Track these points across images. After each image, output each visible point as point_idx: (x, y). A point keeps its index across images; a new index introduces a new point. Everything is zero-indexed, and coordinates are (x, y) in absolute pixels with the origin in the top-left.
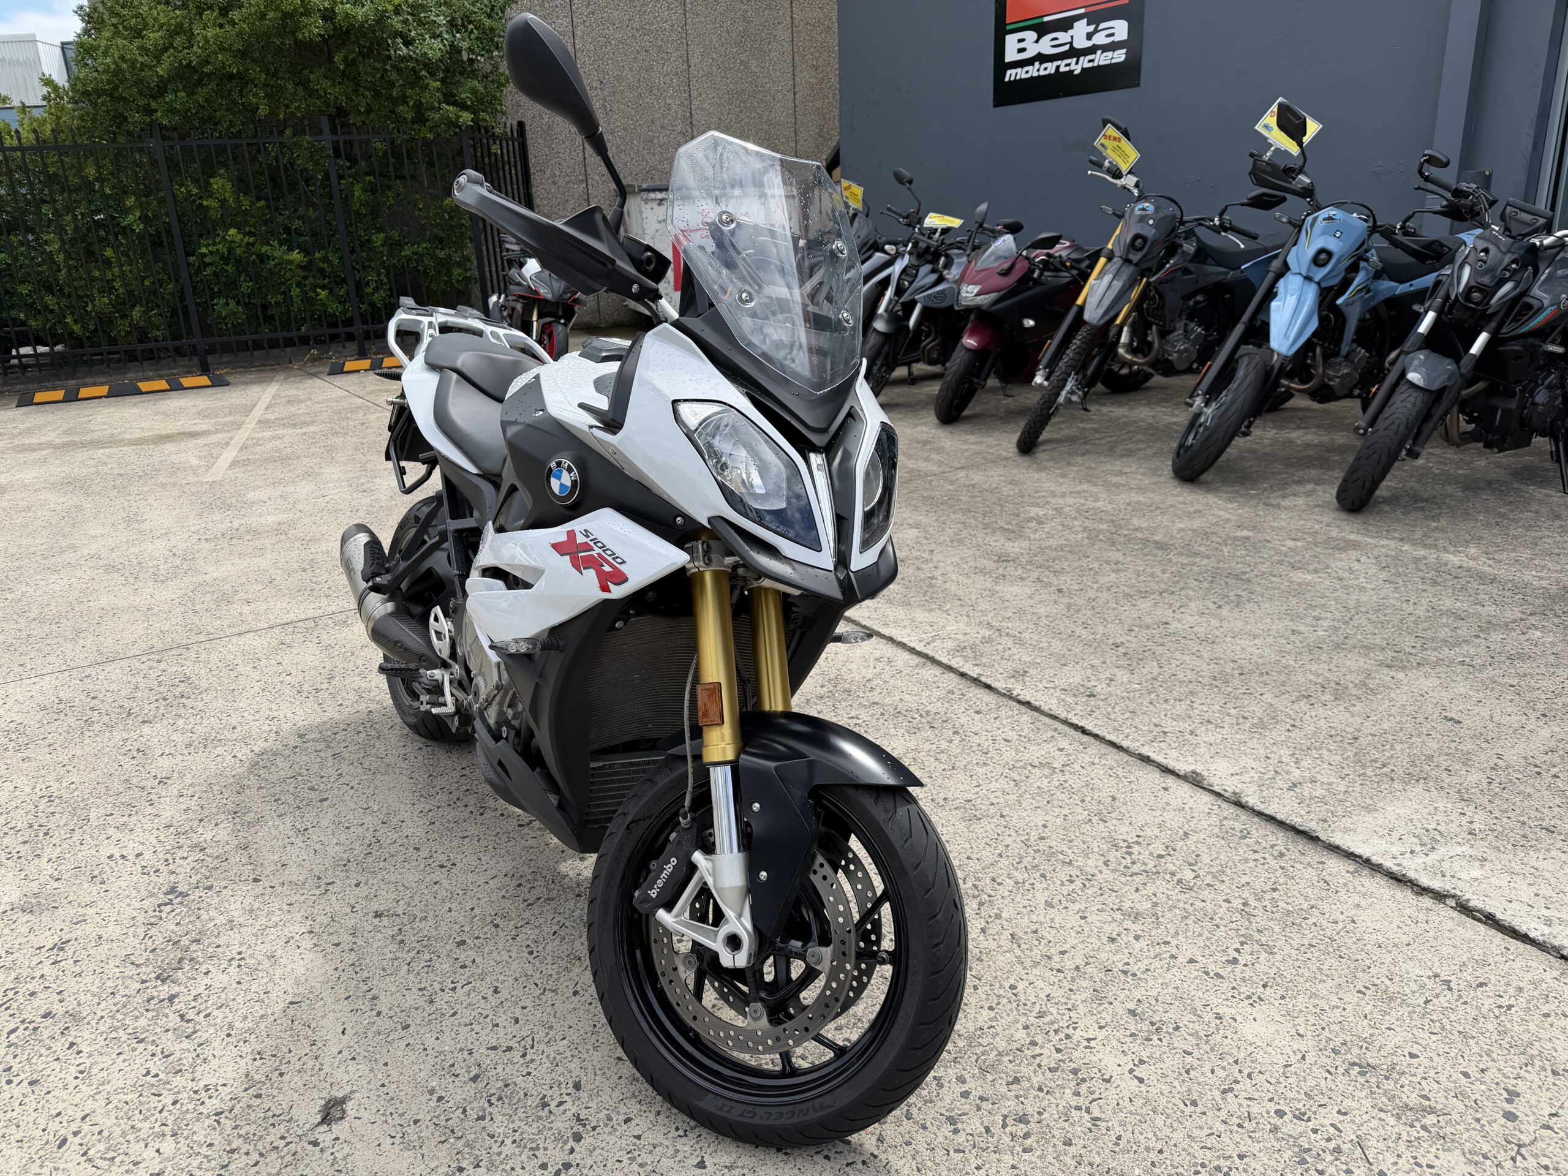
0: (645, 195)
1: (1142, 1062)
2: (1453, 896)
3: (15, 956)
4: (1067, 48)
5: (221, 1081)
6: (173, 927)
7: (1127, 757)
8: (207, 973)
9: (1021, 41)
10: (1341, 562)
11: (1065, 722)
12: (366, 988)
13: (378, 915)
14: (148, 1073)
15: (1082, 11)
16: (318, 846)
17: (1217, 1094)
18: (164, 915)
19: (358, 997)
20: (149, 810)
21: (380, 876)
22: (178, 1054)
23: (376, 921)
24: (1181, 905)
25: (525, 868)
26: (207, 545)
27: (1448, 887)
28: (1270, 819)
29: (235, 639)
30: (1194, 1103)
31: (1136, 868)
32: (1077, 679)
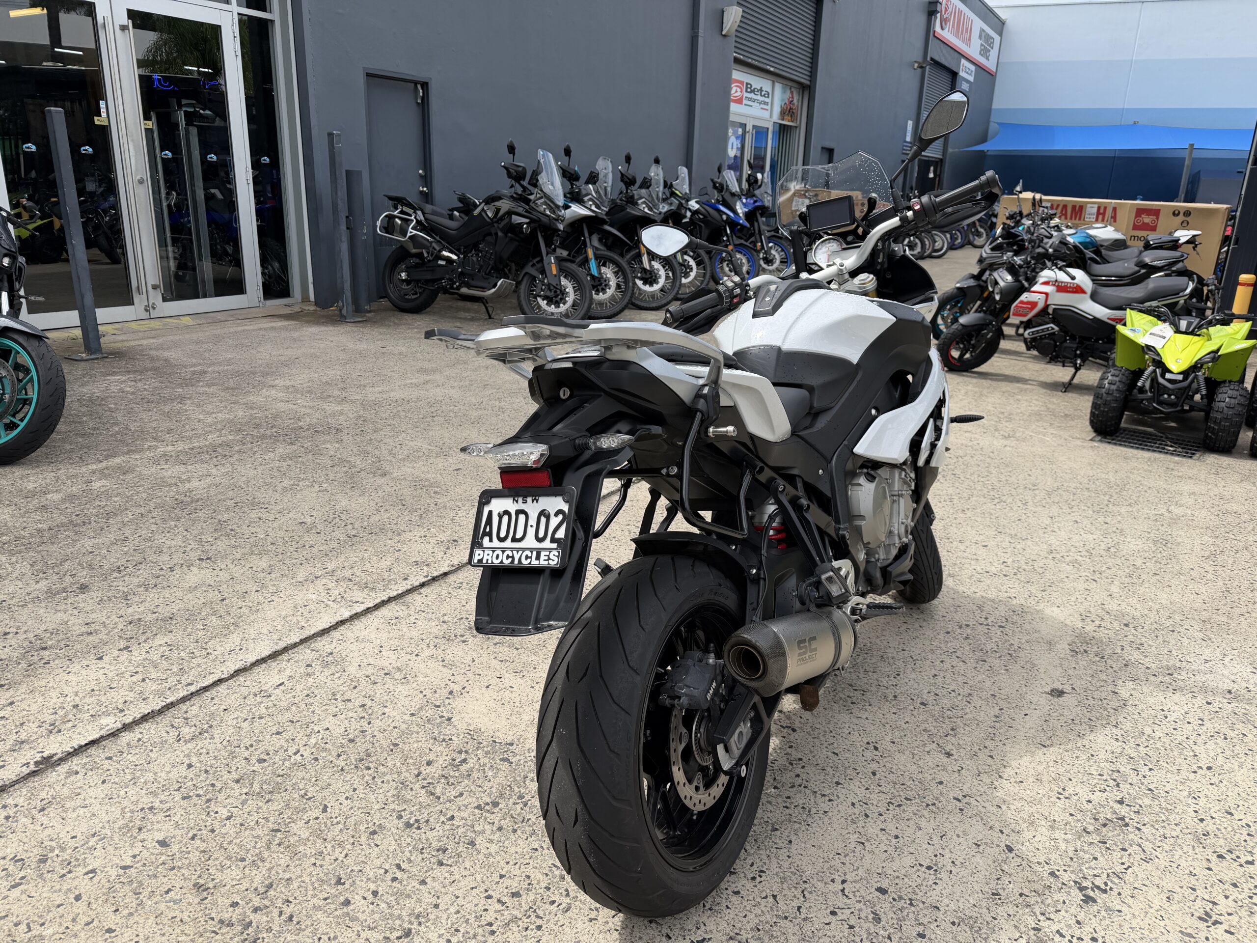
13: (949, 754)
21: (920, 776)
23: (954, 752)
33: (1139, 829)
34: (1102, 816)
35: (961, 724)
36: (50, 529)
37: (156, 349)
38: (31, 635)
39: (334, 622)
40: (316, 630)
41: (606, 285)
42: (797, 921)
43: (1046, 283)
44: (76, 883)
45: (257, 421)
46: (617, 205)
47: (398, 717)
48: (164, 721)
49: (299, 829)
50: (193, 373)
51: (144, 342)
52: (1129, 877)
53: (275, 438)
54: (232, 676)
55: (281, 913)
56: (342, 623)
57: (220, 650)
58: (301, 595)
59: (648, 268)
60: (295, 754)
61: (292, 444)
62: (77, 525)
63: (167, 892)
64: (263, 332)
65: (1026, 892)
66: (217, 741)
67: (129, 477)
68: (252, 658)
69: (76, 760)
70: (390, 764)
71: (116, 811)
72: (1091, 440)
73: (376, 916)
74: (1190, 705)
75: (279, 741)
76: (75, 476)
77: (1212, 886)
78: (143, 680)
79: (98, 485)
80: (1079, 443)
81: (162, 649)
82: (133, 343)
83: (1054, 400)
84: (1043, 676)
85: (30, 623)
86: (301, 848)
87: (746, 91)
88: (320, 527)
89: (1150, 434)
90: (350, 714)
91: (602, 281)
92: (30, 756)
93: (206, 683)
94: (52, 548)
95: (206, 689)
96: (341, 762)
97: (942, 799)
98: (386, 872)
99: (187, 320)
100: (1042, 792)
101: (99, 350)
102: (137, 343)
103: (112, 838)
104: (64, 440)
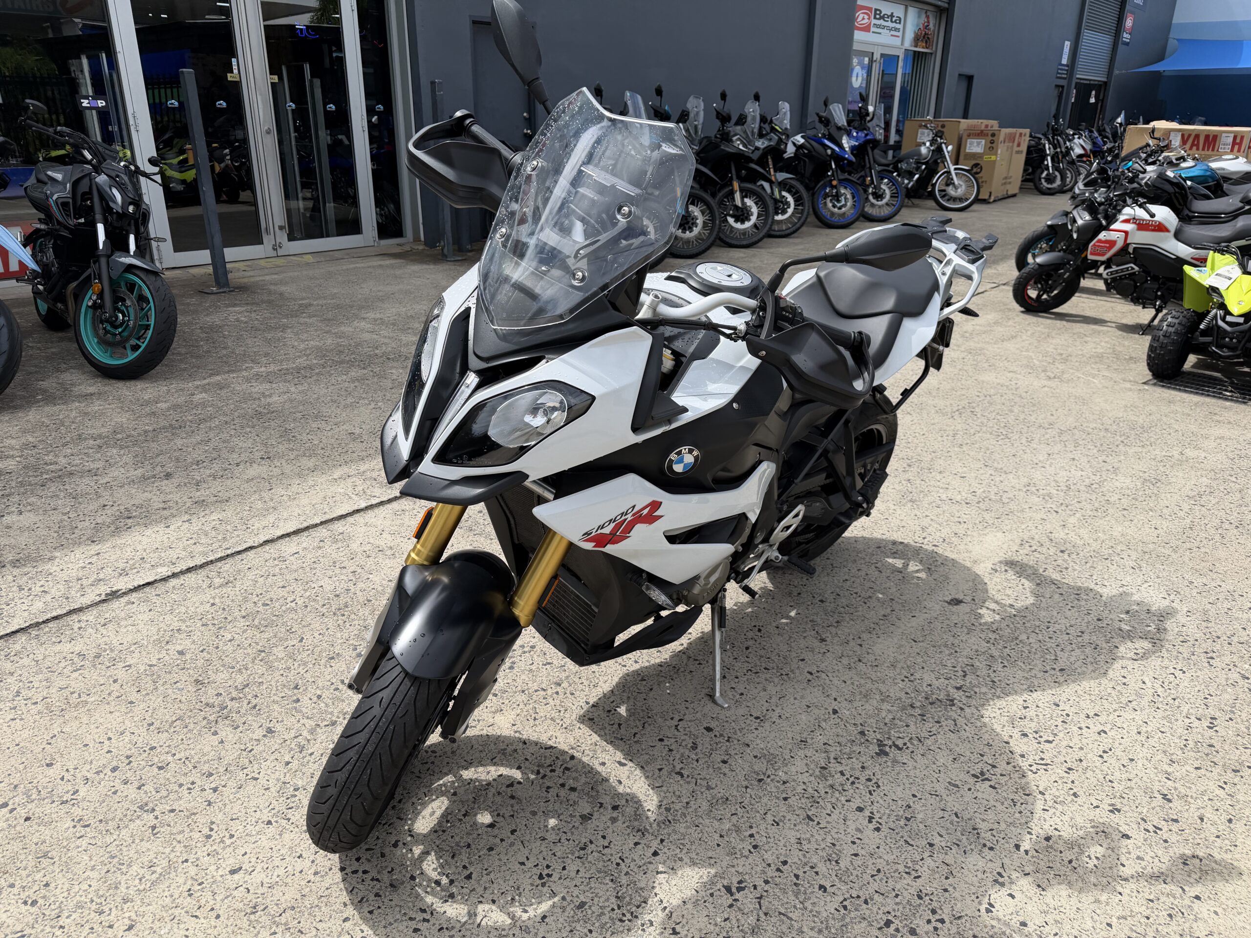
13: (823, 640)
23: (828, 639)
33: (962, 709)
34: (934, 697)
35: (848, 619)
36: (154, 430)
37: (275, 284)
38: (122, 508)
39: (351, 510)
40: (335, 515)
41: (693, 224)
42: (629, 742)
43: (1127, 221)
44: (116, 672)
45: (341, 348)
46: (711, 143)
47: (378, 582)
48: (203, 572)
49: (279, 652)
50: (301, 305)
51: (267, 278)
52: (929, 742)
53: (351, 364)
54: (261, 545)
55: (249, 703)
56: (358, 511)
57: (257, 525)
58: (332, 489)
59: (740, 205)
60: (292, 602)
61: (364, 368)
62: (174, 429)
63: (175, 683)
64: (370, 270)
65: (831, 742)
66: (237, 589)
67: (223, 393)
68: (279, 533)
69: (134, 595)
70: (360, 614)
71: (154, 630)
72: (1144, 383)
73: (315, 711)
74: (1080, 620)
75: (282, 593)
76: (182, 390)
77: (1000, 755)
78: (195, 544)
79: (199, 397)
80: (1128, 385)
81: (214, 523)
82: (258, 279)
83: (1126, 343)
84: (950, 587)
85: (123, 498)
86: (276, 664)
87: (875, 18)
88: (365, 437)
89: (1216, 379)
90: (342, 577)
91: (689, 219)
92: (104, 590)
93: (240, 549)
94: (153, 445)
95: (239, 553)
96: (324, 610)
97: (797, 671)
98: (332, 684)
99: (309, 258)
100: (892, 675)
101: (227, 284)
102: (261, 278)
103: (147, 647)
104: (181, 361)
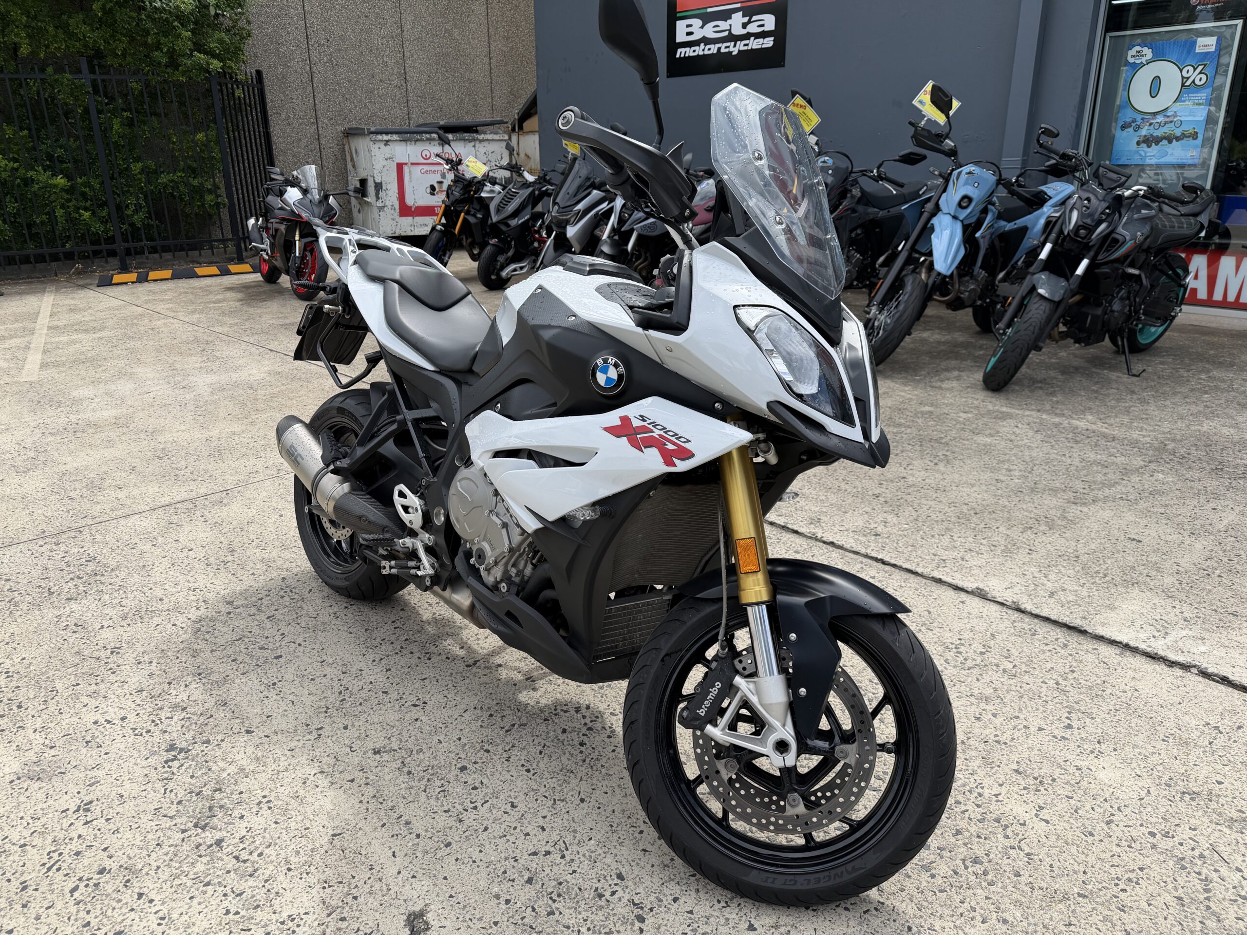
0: (373, 137)
1: (1041, 808)
2: (1195, 666)
3: (43, 820)
4: (726, 33)
5: (302, 911)
6: (190, 780)
7: (924, 581)
8: (242, 817)
9: (689, 26)
10: (1006, 427)
11: (866, 556)
12: (396, 816)
13: (376, 752)
14: (228, 912)
15: (739, 5)
16: (293, 697)
17: (1103, 825)
18: (175, 771)
19: (393, 824)
20: (113, 678)
21: (363, 719)
22: (249, 892)
23: (377, 757)
24: (1014, 688)
25: (488, 701)
26: (53, 438)
27: (1189, 660)
28: (1047, 619)
29: (123, 521)
30: (1091, 834)
31: (969, 663)
32: (860, 523)
33: (184, 831)
34: (221, 815)
52: (159, 786)
